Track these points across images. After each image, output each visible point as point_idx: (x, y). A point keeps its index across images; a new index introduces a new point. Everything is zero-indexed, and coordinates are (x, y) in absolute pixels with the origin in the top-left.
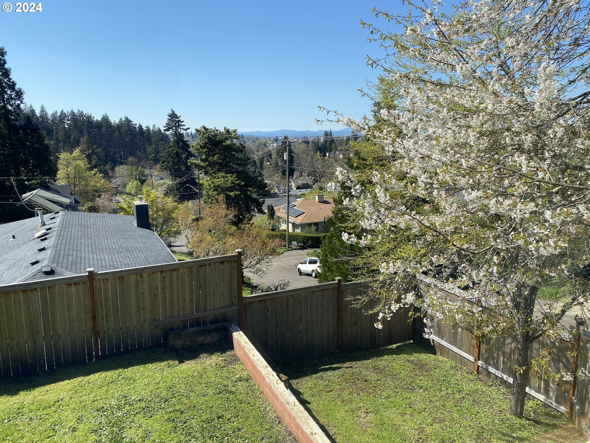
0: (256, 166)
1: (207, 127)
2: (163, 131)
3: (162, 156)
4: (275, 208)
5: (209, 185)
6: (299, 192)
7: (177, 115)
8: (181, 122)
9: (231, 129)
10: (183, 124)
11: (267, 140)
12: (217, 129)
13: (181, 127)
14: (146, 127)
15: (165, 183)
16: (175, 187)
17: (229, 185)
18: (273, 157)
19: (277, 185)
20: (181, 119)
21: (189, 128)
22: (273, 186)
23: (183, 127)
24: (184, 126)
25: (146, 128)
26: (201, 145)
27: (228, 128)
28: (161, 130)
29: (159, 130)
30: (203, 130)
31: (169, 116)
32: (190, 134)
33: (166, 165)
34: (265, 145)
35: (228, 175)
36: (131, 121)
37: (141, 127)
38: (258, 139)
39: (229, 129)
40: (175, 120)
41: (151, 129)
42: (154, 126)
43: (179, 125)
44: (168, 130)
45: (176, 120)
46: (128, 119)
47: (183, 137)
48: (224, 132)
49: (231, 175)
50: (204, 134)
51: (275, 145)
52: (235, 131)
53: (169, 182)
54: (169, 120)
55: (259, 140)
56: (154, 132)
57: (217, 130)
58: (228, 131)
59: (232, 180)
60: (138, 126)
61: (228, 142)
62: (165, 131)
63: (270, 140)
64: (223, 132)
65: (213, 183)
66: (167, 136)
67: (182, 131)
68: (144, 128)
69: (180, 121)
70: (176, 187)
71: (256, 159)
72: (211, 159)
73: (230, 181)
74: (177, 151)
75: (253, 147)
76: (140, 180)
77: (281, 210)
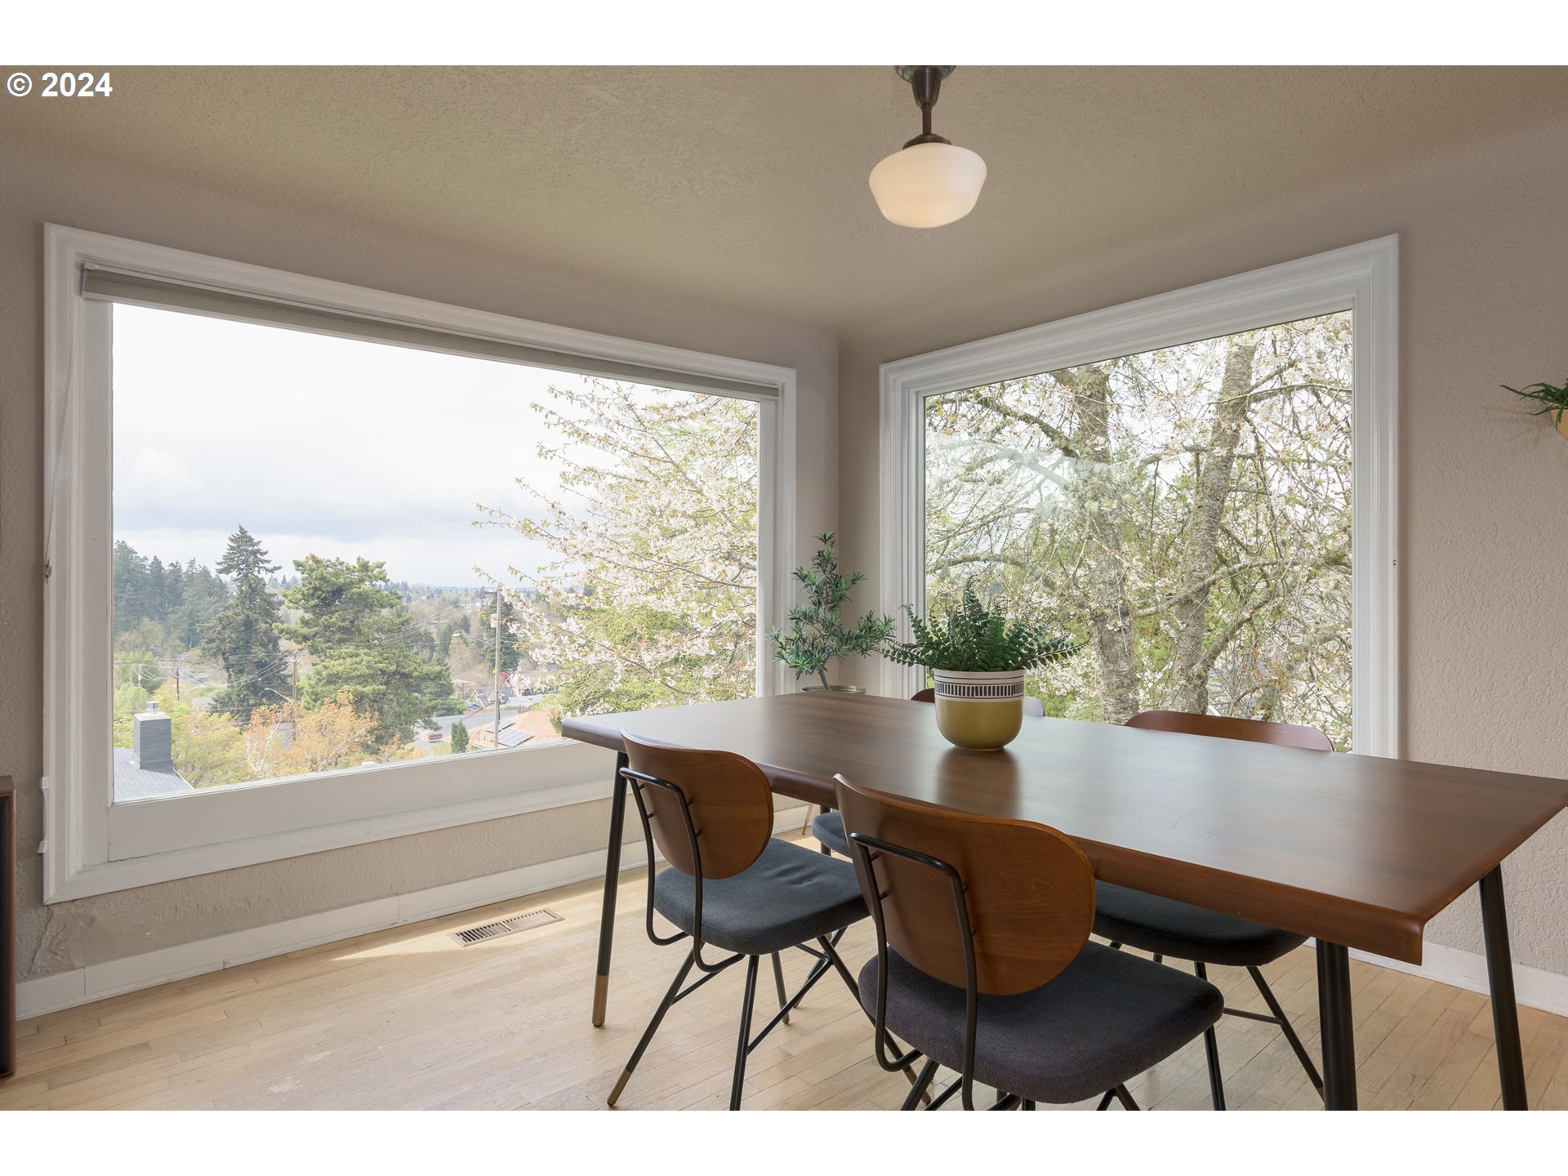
0: (432, 648)
1: (320, 557)
2: (213, 574)
3: (209, 628)
4: (469, 731)
5: (318, 673)
6: (526, 701)
7: (251, 540)
8: (262, 554)
9: (372, 561)
10: (265, 557)
11: (460, 596)
12: (341, 560)
13: (261, 565)
14: (172, 564)
15: (209, 690)
16: (234, 697)
17: (364, 670)
18: (472, 629)
19: (480, 688)
20: (262, 547)
21: (280, 568)
22: (471, 690)
23: (266, 565)
24: (268, 562)
25: (171, 568)
26: (305, 592)
27: (366, 560)
28: (208, 573)
29: (205, 573)
30: (311, 562)
31: (232, 540)
32: (280, 581)
33: (217, 646)
34: (456, 604)
35: (361, 651)
36: (133, 552)
37: (157, 563)
38: (439, 592)
39: (368, 562)
40: (246, 550)
41: (184, 569)
42: (192, 563)
43: (256, 563)
44: (227, 571)
45: (251, 548)
46: (126, 547)
47: (264, 585)
48: (357, 566)
49: (366, 650)
50: (312, 570)
51: (479, 605)
52: (380, 566)
53: (221, 686)
54: (232, 548)
55: (442, 596)
56: (191, 577)
57: (342, 563)
58: (365, 567)
59: (369, 662)
60: (149, 562)
61: (366, 586)
62: (220, 572)
63: (467, 595)
64: (354, 567)
65: (326, 668)
66: (222, 586)
67: (263, 575)
68: (166, 566)
69: (258, 551)
70: (238, 695)
71: (433, 630)
72: (326, 620)
73: (364, 662)
74: (248, 617)
75: (427, 609)
76: (144, 683)
77: (483, 734)
